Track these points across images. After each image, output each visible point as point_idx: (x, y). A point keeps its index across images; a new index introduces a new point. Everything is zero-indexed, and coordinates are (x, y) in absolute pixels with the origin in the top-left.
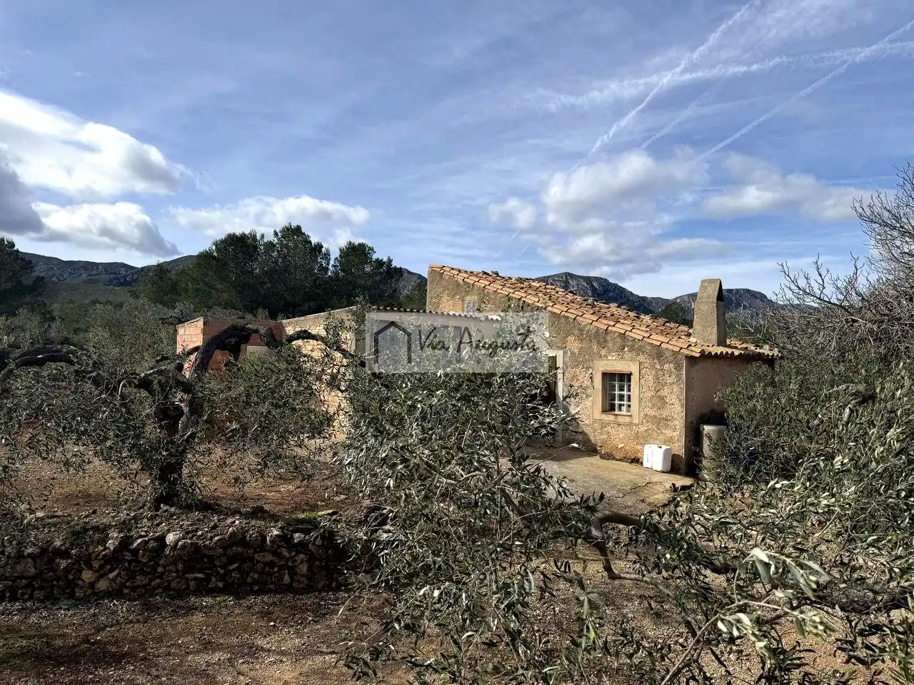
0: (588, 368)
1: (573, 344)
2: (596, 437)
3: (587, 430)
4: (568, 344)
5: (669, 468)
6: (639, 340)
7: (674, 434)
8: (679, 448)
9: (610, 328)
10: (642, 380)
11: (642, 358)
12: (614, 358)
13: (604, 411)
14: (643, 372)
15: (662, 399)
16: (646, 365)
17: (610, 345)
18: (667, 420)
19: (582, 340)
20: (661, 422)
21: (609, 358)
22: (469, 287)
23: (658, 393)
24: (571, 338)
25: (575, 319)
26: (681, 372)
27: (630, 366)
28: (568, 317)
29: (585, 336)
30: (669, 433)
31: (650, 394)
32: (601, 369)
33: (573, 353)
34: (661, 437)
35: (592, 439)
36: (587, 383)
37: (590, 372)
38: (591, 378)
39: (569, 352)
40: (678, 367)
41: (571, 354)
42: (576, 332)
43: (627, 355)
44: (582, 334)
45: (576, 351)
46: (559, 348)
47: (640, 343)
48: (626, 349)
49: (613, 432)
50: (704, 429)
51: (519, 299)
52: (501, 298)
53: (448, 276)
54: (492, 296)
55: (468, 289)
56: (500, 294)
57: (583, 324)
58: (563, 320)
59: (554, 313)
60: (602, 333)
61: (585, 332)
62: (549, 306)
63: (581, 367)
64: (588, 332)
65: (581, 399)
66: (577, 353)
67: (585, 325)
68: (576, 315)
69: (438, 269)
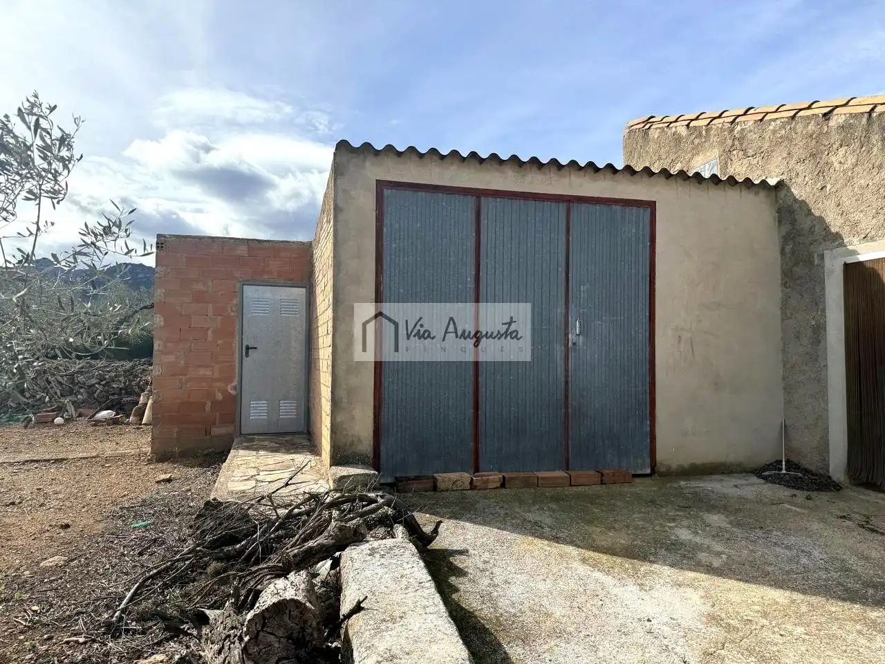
51: (825, 115)
52: (774, 132)
53: (658, 130)
54: (751, 136)
55: (697, 141)
56: (773, 123)
69: (641, 125)
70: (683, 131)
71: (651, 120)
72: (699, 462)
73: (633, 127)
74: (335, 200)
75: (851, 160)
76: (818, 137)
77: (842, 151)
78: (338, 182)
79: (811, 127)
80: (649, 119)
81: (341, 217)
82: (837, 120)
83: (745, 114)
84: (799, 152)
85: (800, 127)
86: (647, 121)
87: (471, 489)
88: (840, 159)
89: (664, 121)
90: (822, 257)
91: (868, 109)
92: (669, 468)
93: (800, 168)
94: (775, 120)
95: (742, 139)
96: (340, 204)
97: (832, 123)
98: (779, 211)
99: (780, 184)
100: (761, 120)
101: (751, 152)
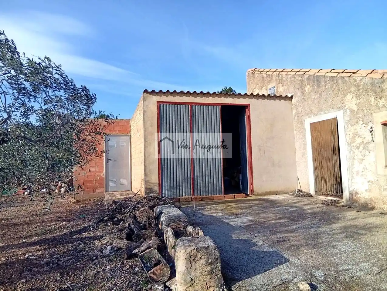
0: (367, 123)
1: (351, 102)
4: (347, 103)
19: (358, 96)
22: (270, 77)
24: (349, 97)
25: (350, 77)
28: (344, 77)
29: (361, 91)
32: (382, 121)
33: (352, 111)
36: (369, 137)
37: (369, 127)
38: (372, 132)
39: (348, 111)
41: (350, 112)
42: (353, 89)
44: (359, 90)
45: (355, 108)
46: (339, 109)
51: (303, 74)
52: (291, 78)
53: (257, 74)
54: (284, 79)
55: (269, 79)
56: (290, 76)
57: (359, 79)
58: (340, 81)
59: (332, 77)
60: (378, 83)
61: (361, 87)
62: (327, 72)
63: (361, 122)
64: (363, 85)
65: (364, 156)
66: (356, 110)
67: (361, 80)
68: (352, 73)
69: (252, 72)
70: (265, 75)
71: (255, 70)
73: (249, 72)
74: (144, 109)
75: (310, 89)
76: (302, 81)
77: (308, 86)
78: (144, 103)
79: (300, 78)
80: (255, 69)
81: (145, 114)
82: (306, 77)
83: (283, 71)
84: (297, 86)
85: (297, 78)
88: (307, 89)
89: (259, 71)
90: (304, 121)
91: (313, 73)
92: (258, 193)
93: (297, 91)
94: (290, 74)
95: (282, 80)
96: (145, 109)
97: (305, 77)
98: (293, 105)
99: (292, 96)
100: (287, 74)
101: (284, 85)
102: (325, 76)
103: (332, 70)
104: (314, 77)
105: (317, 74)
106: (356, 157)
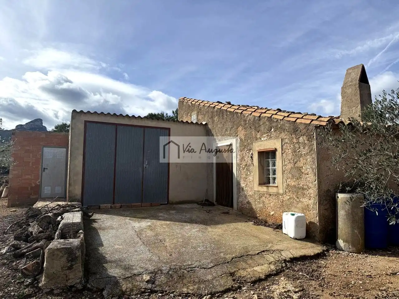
0: (250, 150)
1: (241, 133)
2: (257, 206)
3: (251, 200)
4: (238, 133)
5: (304, 235)
6: (281, 120)
7: (310, 202)
8: (314, 216)
9: (263, 115)
10: (284, 155)
11: (283, 135)
12: (265, 139)
13: (261, 184)
14: (284, 147)
15: (299, 169)
16: (287, 141)
17: (262, 128)
18: (303, 189)
19: (246, 128)
20: (299, 191)
21: (262, 139)
23: (296, 165)
24: (240, 128)
25: (241, 113)
26: (313, 143)
27: (275, 144)
28: (237, 113)
29: (247, 125)
30: (305, 201)
31: (290, 166)
32: (257, 149)
34: (300, 205)
35: (254, 207)
36: (249, 162)
37: (251, 153)
38: (252, 157)
40: (310, 138)
41: (240, 140)
42: (242, 123)
43: (274, 134)
44: (246, 124)
45: (243, 137)
46: (234, 137)
47: (282, 123)
48: (273, 130)
49: (267, 201)
50: (338, 197)
51: (214, 107)
52: (206, 109)
53: (185, 102)
55: (193, 108)
56: (206, 107)
57: (246, 116)
58: (235, 116)
59: (230, 112)
60: (257, 120)
61: (247, 122)
62: (229, 108)
63: (246, 149)
64: (249, 121)
65: (247, 175)
66: (244, 139)
67: (248, 116)
68: (242, 110)
69: (182, 100)
70: (190, 104)
71: (185, 99)
72: (181, 200)
76: (213, 113)
82: (216, 109)
83: (202, 103)
84: (210, 116)
85: (210, 109)
86: (183, 99)
87: (111, 208)
88: (216, 118)
89: (187, 100)
91: (220, 107)
93: (210, 120)
95: (201, 110)
98: (206, 131)
99: (206, 124)
100: (204, 105)
101: (202, 114)
102: (226, 110)
103: (232, 106)
104: (220, 110)
105: (222, 108)
106: (242, 176)
